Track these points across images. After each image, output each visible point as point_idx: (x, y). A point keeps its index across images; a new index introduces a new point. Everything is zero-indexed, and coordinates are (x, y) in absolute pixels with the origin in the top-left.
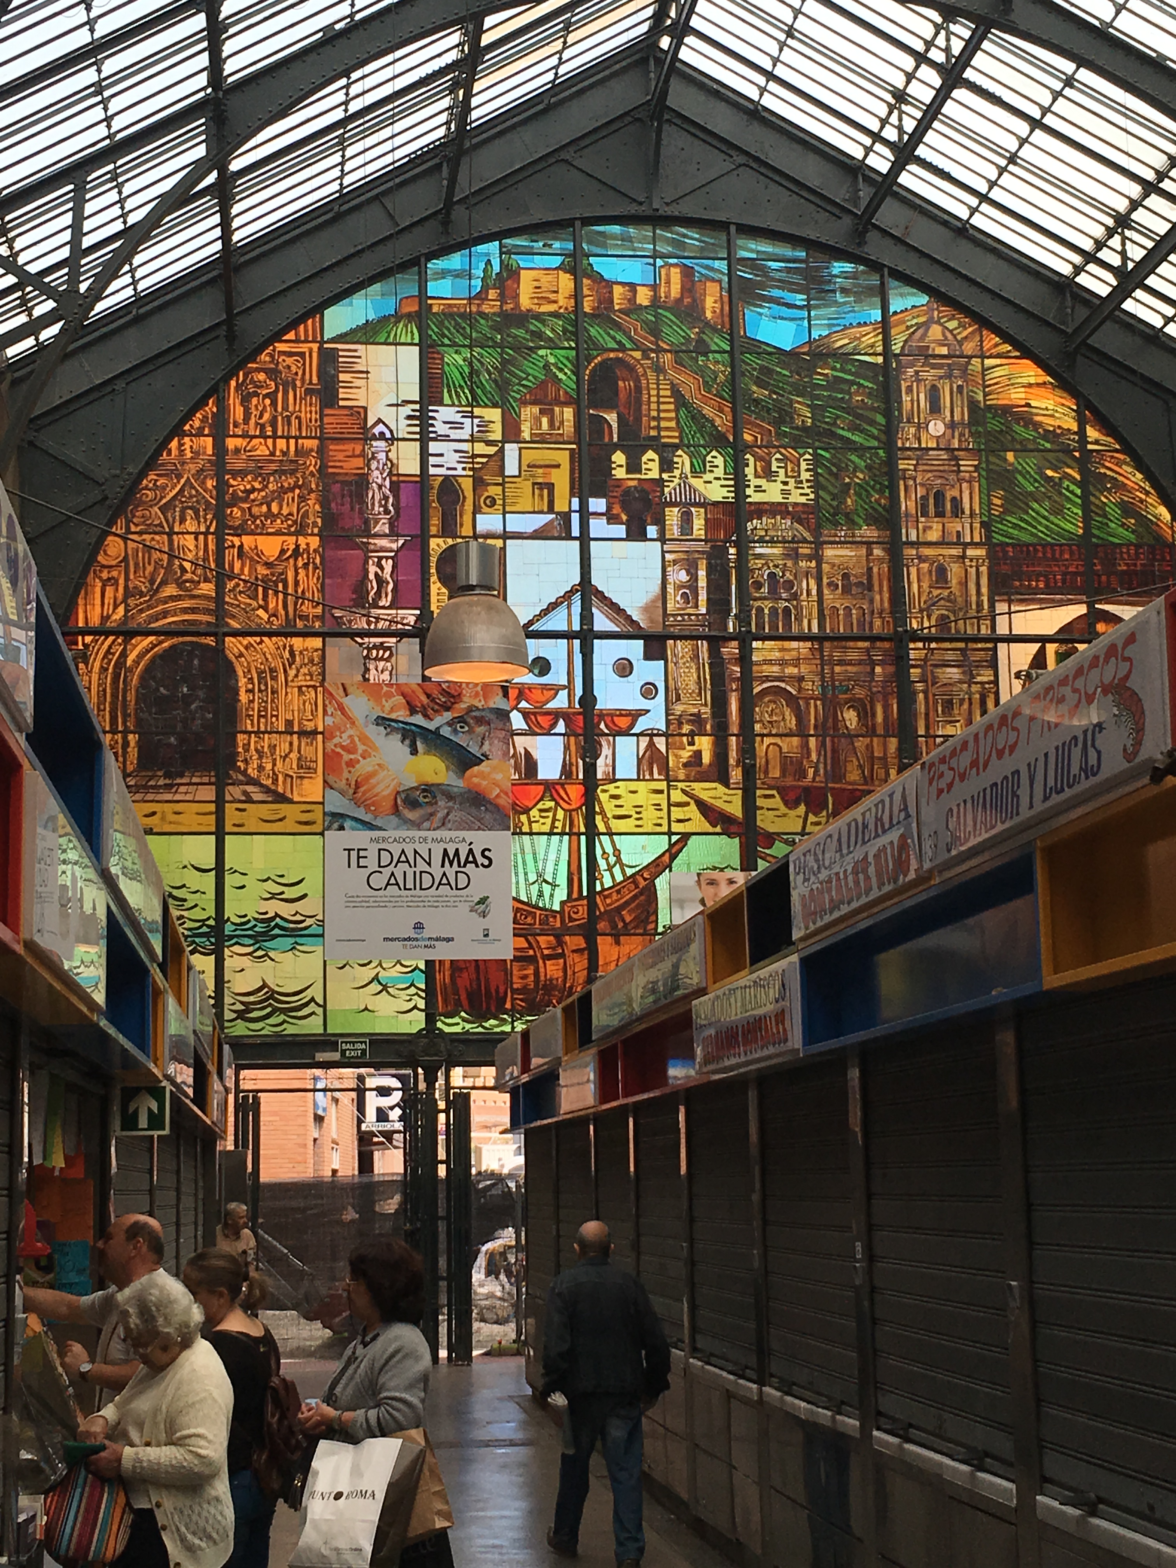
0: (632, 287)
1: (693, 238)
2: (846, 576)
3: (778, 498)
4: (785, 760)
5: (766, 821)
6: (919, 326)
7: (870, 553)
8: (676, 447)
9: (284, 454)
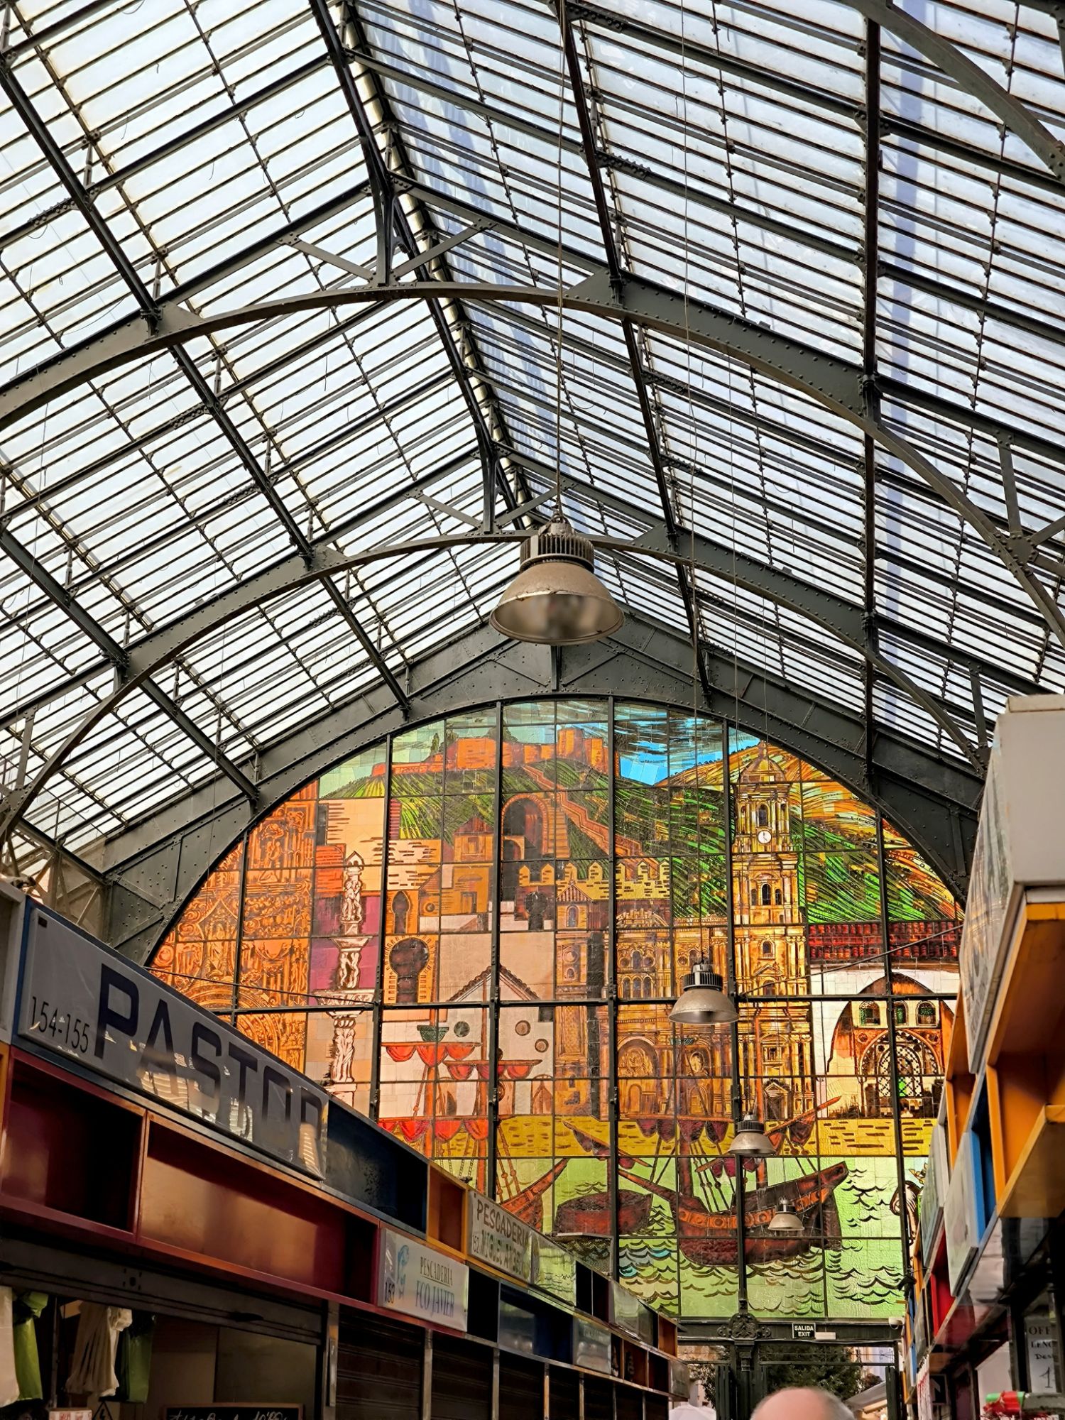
0: (538, 746)
1: (584, 708)
2: (693, 953)
3: (643, 896)
4: (644, 1097)
5: (626, 1147)
6: (751, 762)
7: (712, 935)
8: (566, 861)
9: (287, 880)
